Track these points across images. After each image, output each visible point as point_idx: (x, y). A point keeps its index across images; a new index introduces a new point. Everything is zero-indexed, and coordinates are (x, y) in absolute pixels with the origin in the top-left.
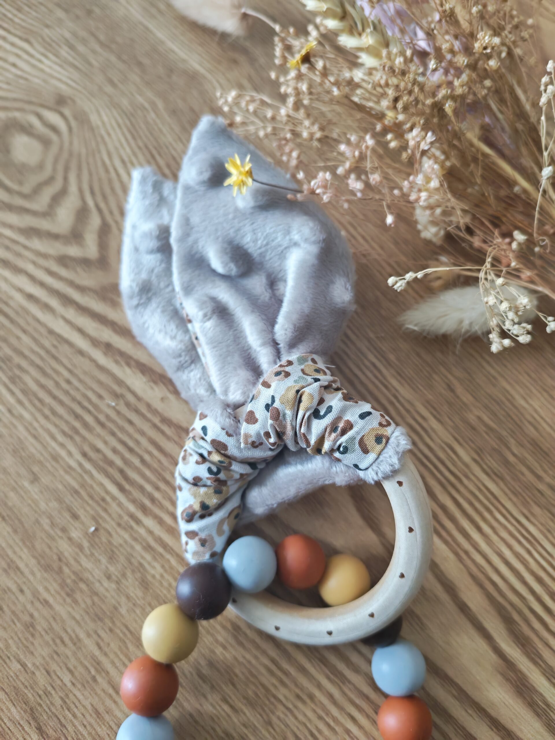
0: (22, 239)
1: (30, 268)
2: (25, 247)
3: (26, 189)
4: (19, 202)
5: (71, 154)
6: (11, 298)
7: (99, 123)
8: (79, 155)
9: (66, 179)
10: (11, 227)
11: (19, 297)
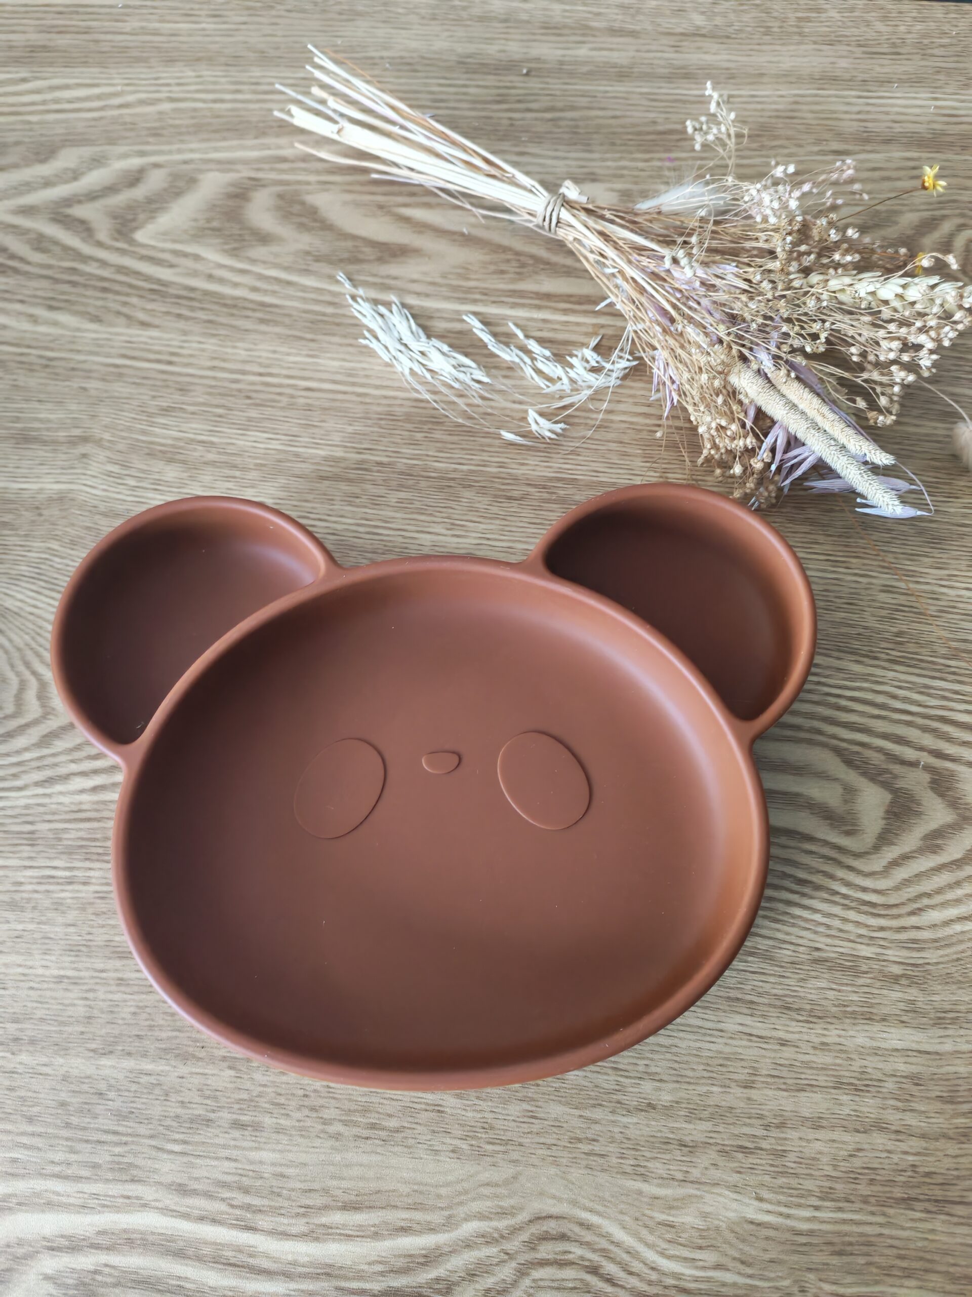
0: (46, 751)
1: (74, 767)
2: (54, 755)
3: (10, 708)
4: (13, 724)
5: (19, 649)
6: (81, 803)
7: (19, 604)
8: (27, 645)
9: (34, 673)
10: (26, 749)
11: (85, 797)
